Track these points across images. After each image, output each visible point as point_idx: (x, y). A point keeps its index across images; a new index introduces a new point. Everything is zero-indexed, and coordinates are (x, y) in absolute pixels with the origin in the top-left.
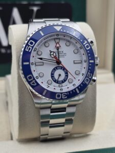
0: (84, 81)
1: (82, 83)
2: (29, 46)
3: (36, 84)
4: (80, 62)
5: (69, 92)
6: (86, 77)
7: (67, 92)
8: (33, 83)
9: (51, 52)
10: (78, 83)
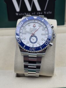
0: (45, 43)
1: (44, 44)
2: (20, 24)
3: (21, 42)
4: (44, 34)
5: (37, 48)
6: (46, 41)
7: (35, 48)
8: (20, 41)
9: (30, 28)
10: (41, 44)
